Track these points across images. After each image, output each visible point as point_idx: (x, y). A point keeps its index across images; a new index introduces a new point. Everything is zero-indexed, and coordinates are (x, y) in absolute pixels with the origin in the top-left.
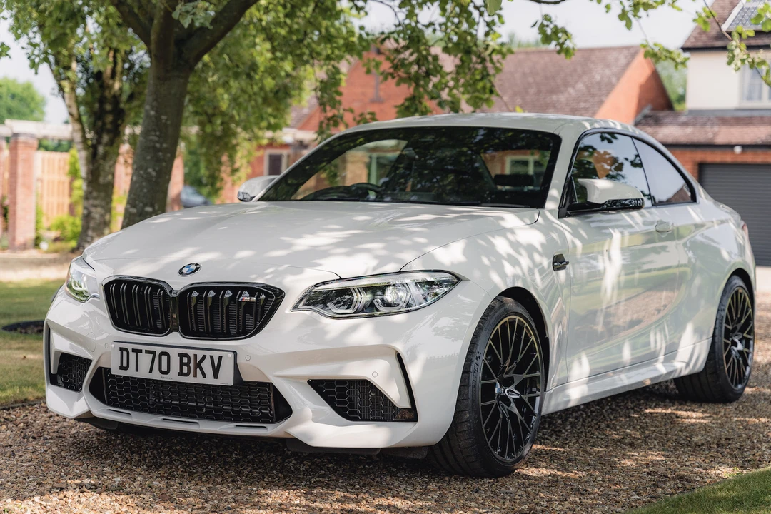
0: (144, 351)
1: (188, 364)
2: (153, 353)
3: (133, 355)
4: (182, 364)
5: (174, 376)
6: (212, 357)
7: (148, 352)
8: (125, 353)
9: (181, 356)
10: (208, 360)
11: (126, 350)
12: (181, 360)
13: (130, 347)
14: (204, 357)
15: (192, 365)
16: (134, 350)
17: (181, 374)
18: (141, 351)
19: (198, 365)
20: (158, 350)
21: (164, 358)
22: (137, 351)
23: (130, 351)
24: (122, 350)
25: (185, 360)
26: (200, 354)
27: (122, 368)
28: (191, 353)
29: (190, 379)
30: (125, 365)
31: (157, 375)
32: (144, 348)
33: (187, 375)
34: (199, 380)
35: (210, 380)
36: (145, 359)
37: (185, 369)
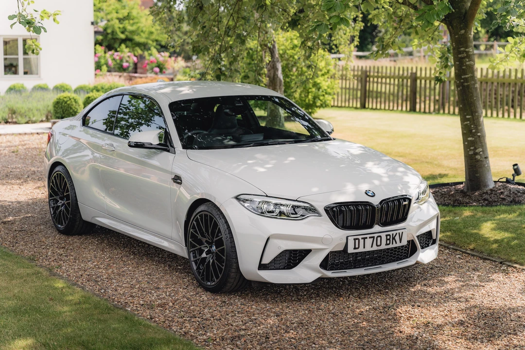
0: (368, 238)
1: (389, 239)
2: (373, 237)
3: (362, 241)
4: (387, 240)
5: (383, 247)
6: (399, 233)
7: (370, 238)
8: (357, 241)
9: (387, 236)
10: (398, 235)
11: (359, 239)
12: (387, 238)
13: (360, 237)
14: (396, 234)
15: (391, 239)
16: (362, 238)
17: (387, 244)
18: (366, 238)
19: (394, 238)
20: (376, 235)
21: (379, 239)
22: (364, 239)
23: (360, 239)
24: (355, 240)
25: (388, 237)
26: (394, 233)
27: (355, 248)
28: (391, 233)
29: (391, 246)
30: (357, 246)
31: (375, 248)
32: (368, 236)
33: (389, 244)
34: (395, 245)
35: (399, 244)
36: (369, 242)
37: (388, 242)
